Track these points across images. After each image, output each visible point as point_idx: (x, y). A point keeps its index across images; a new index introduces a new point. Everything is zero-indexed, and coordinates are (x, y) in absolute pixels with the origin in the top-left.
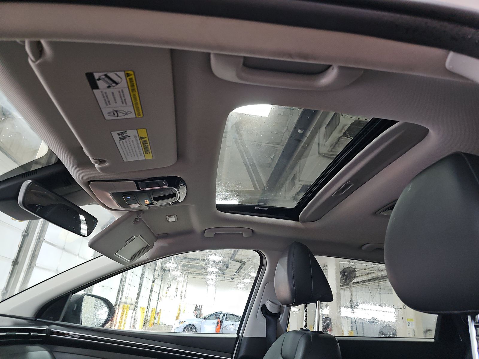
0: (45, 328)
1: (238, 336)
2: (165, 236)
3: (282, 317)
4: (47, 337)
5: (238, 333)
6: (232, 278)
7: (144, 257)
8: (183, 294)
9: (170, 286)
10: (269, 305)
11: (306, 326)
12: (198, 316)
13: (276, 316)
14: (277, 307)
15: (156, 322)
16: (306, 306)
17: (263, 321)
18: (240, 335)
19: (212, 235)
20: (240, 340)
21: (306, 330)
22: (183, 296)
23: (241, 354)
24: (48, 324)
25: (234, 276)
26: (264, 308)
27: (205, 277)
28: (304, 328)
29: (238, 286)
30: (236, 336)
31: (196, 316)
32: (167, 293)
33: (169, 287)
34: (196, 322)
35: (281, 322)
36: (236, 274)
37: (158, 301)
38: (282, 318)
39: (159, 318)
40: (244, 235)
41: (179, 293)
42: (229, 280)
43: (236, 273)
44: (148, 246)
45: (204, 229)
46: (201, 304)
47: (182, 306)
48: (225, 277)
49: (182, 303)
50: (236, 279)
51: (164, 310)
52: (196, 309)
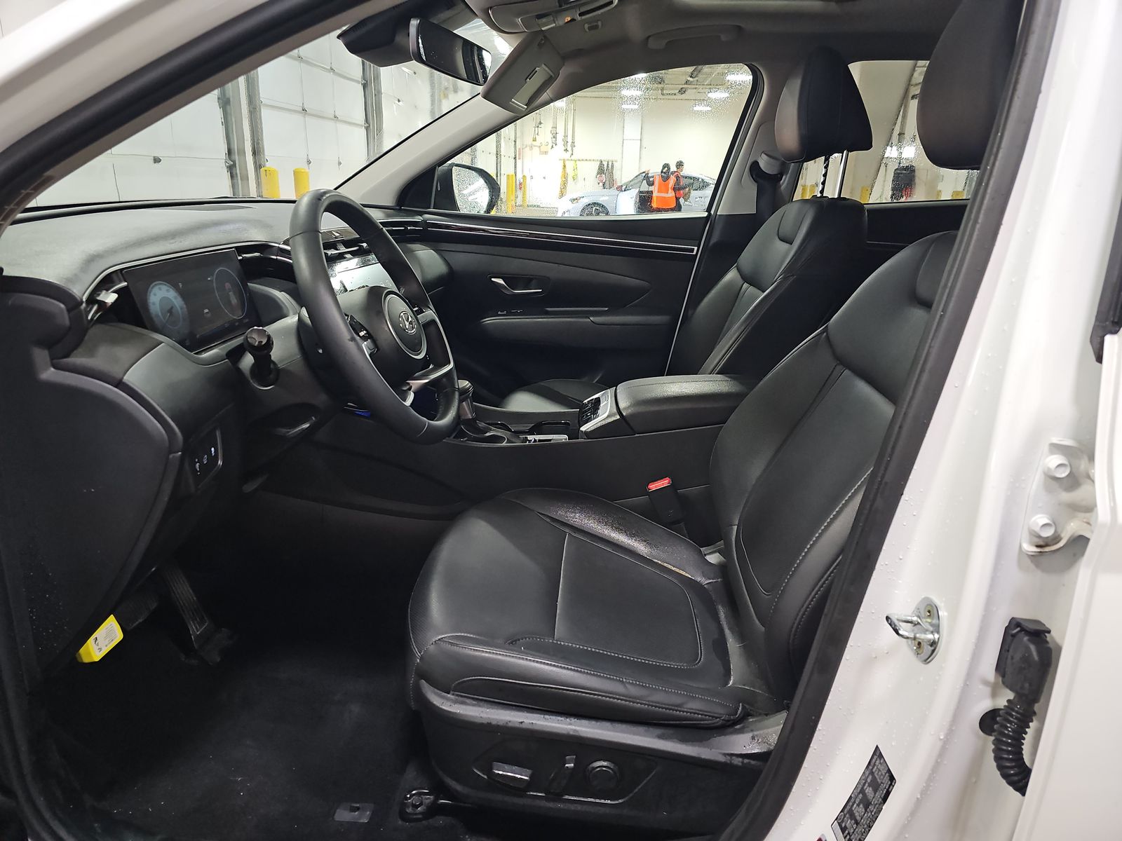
0: (418, 219)
1: (710, 214)
2: (577, 54)
3: (785, 180)
4: (425, 230)
5: (709, 210)
6: (682, 91)
7: (545, 96)
8: (570, 140)
9: (540, 123)
10: (763, 162)
11: (822, 192)
12: (607, 186)
13: (776, 179)
14: (777, 164)
15: (519, 201)
16: (827, 160)
17: (752, 189)
18: (712, 212)
19: (662, 44)
20: (713, 222)
21: (822, 197)
22: (570, 146)
23: (714, 239)
24: (421, 214)
25: (686, 86)
26: (755, 165)
27: (614, 94)
28: (819, 195)
29: (697, 108)
30: (706, 214)
31: (601, 184)
32: (535, 140)
33: (538, 127)
34: (604, 198)
35: (783, 187)
36: (691, 79)
37: (515, 158)
38: (785, 182)
39: (524, 194)
40: (723, 38)
41: (560, 137)
42: (674, 97)
43: (691, 77)
44: (551, 76)
45: (647, 35)
46: (610, 159)
47: (570, 165)
48: (662, 89)
49: (568, 160)
50: (690, 93)
51: (532, 177)
52: (601, 171)
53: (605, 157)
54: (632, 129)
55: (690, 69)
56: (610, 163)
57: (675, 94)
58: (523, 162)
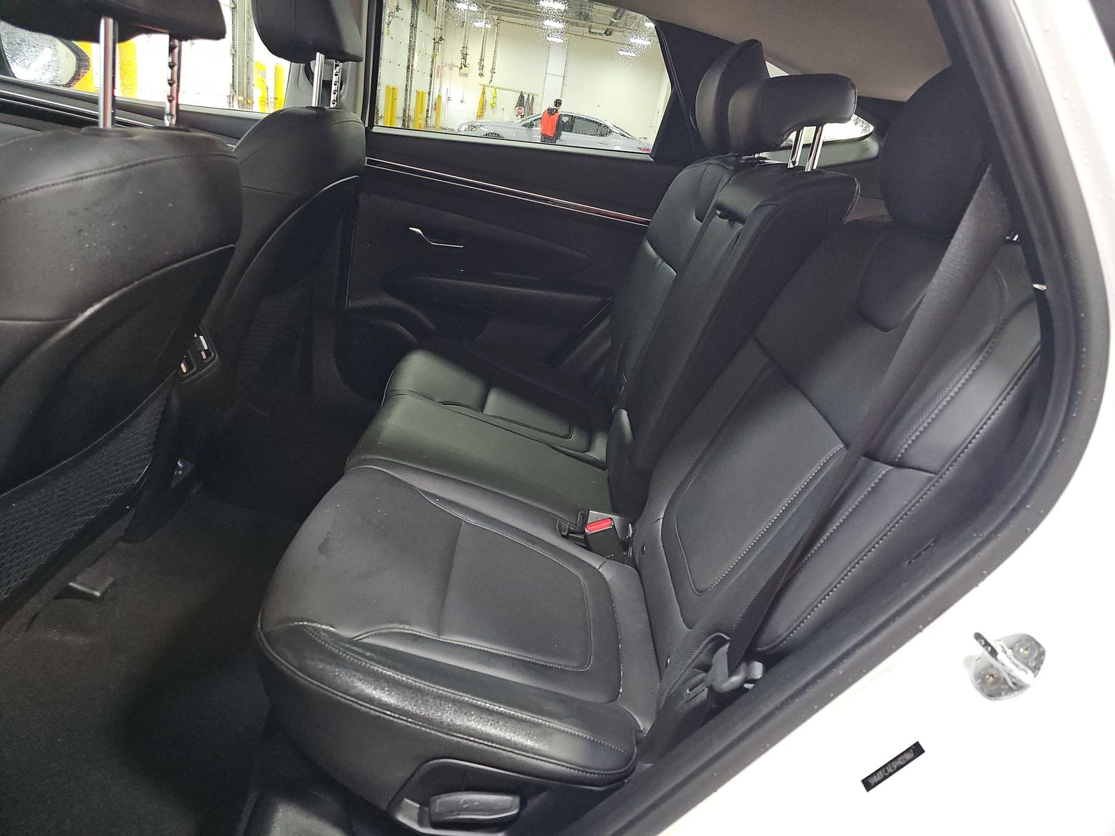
6: (608, 33)
25: (611, 27)
27: (538, 23)
29: (621, 53)
31: (520, 115)
36: (615, 21)
37: (430, 75)
39: (438, 115)
42: (601, 37)
43: (615, 18)
46: (532, 92)
47: (489, 93)
48: (590, 27)
49: (488, 86)
50: (616, 35)
51: (449, 99)
52: (521, 102)
53: (526, 90)
54: (556, 64)
55: (613, 10)
56: (531, 97)
57: (600, 34)
58: (441, 81)
